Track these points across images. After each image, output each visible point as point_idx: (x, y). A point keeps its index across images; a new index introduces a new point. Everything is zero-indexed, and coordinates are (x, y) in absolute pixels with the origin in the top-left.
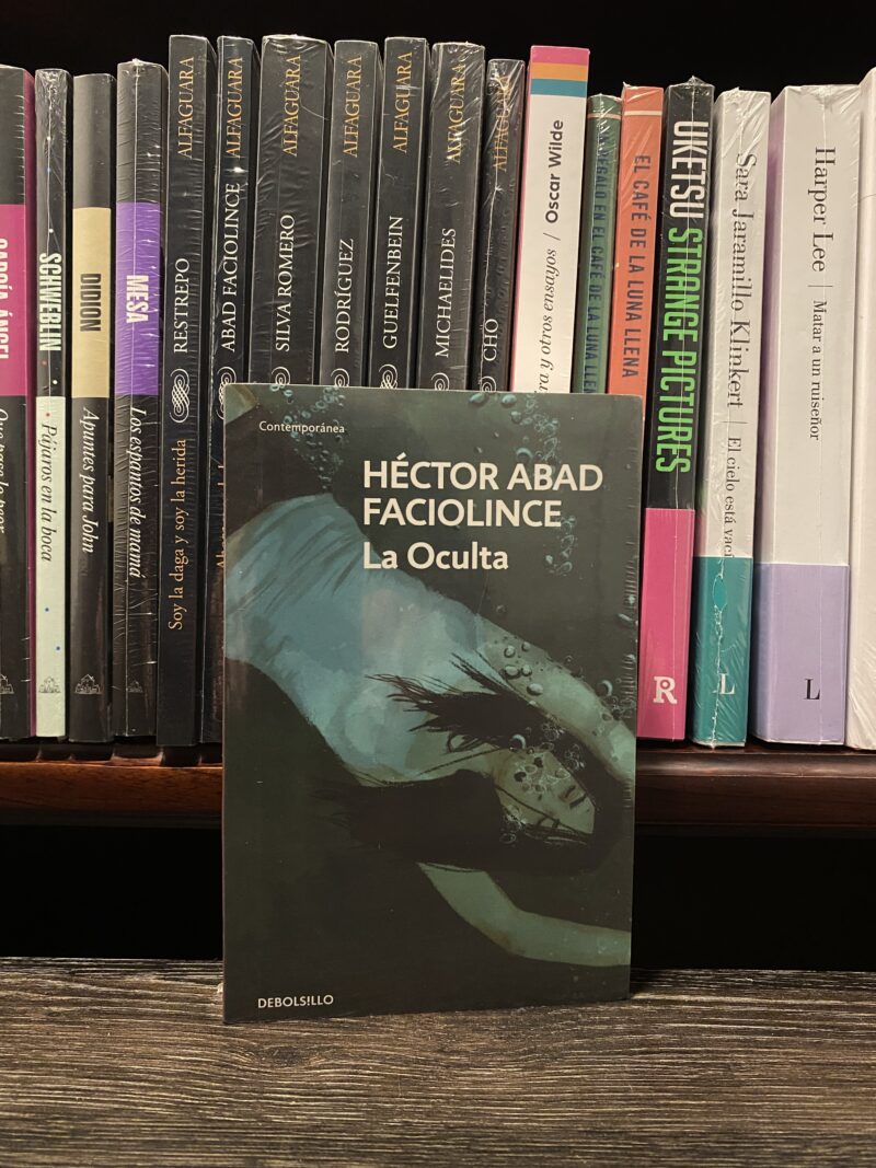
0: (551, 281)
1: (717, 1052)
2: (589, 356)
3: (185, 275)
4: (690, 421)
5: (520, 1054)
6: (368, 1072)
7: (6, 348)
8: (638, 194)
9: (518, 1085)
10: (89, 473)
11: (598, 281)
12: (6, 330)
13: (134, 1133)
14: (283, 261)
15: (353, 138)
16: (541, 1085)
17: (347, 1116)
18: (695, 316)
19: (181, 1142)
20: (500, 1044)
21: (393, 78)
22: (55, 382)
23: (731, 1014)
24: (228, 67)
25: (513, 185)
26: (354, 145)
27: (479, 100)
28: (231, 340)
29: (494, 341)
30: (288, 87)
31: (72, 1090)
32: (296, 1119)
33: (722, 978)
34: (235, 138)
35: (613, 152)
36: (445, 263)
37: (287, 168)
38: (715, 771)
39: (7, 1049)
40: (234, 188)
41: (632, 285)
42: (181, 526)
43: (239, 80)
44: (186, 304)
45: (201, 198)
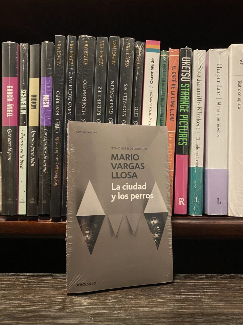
0: (151, 98)
2: (161, 116)
4: (187, 132)
5: (147, 295)
6: (108, 300)
7: (12, 114)
8: (173, 75)
9: (147, 303)
10: (33, 146)
11: (164, 97)
12: (12, 109)
13: (49, 316)
14: (84, 92)
15: (102, 61)
16: (152, 303)
18: (188, 106)
19: (61, 318)
20: (141, 293)
21: (112, 47)
22: (24, 122)
23: (200, 285)
24: (70, 43)
25: (142, 73)
26: (102, 63)
27: (133, 52)
28: (70, 112)
29: (137, 112)
30: (85, 48)
31: (32, 306)
32: (90, 312)
33: (197, 276)
34: (71, 61)
35: (167, 65)
36: (125, 93)
37: (85, 68)
38: (194, 222)
39: (13, 296)
40: (71, 73)
41: (172, 98)
42: (57, 159)
43: (73, 46)
44: (59, 103)
45: (63, 76)
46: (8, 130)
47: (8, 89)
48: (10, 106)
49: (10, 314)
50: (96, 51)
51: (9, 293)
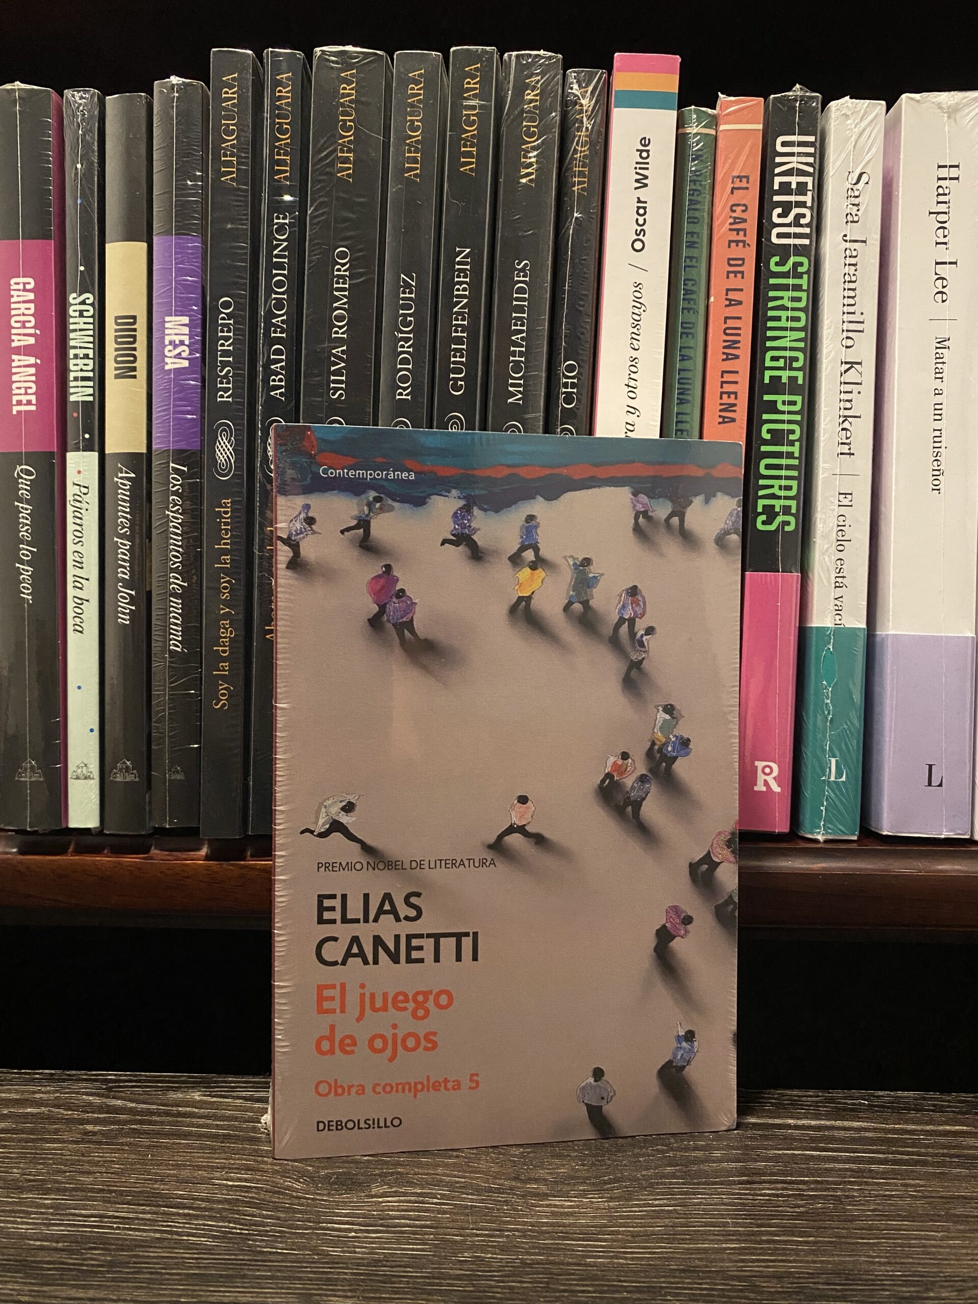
0: (637, 318)
1: (827, 1182)
2: (681, 402)
3: (229, 316)
4: (795, 473)
5: (605, 1183)
6: (435, 1200)
7: (33, 399)
8: (735, 218)
9: (602, 1217)
10: (124, 536)
11: (690, 317)
12: (33, 378)
13: (177, 1266)
14: (339, 299)
15: (415, 161)
16: (628, 1217)
17: (413, 1250)
18: (800, 355)
19: (227, 1276)
20: (583, 1171)
21: (459, 93)
22: (87, 436)
24: (278, 83)
25: (595, 210)
26: (416, 169)
27: (555, 116)
28: (281, 387)
29: (573, 385)
30: (343, 105)
31: (109, 1217)
32: (355, 1252)
33: (832, 1100)
34: (283, 163)
35: (707, 171)
36: (517, 299)
37: (342, 195)
38: (824, 869)
39: (38, 1172)
40: (283, 219)
41: (728, 321)
42: (226, 595)
43: (288, 98)
44: (231, 348)
45: (247, 229)
46: (19, 468)
47: (13, 293)
48: (25, 366)
49: (11, 1251)
50: (388, 118)
51: (22, 1156)
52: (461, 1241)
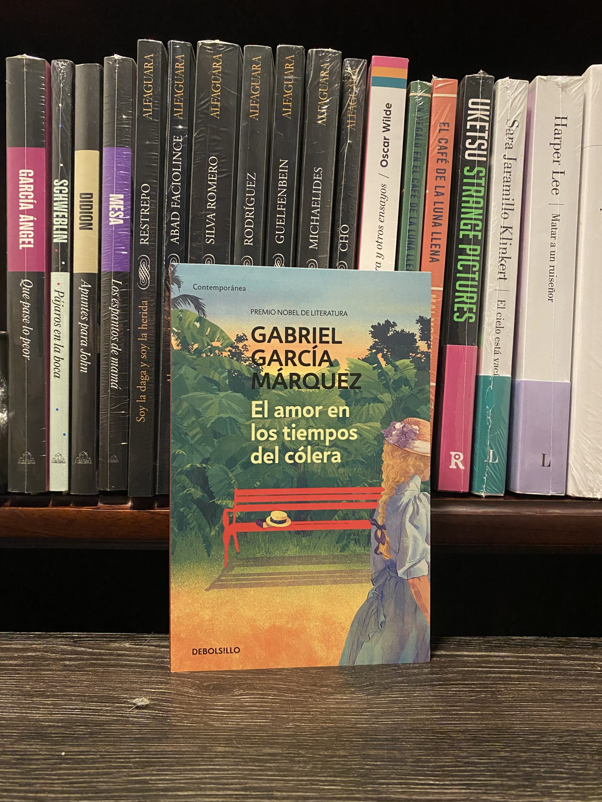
1: (487, 684)
2: (409, 249)
3: (147, 195)
4: (475, 290)
5: (364, 687)
6: (270, 697)
7: (32, 241)
8: (441, 146)
9: (364, 704)
10: (83, 322)
11: (415, 200)
12: (32, 229)
14: (211, 186)
15: (255, 108)
16: (378, 704)
17: (260, 722)
18: (480, 223)
21: (282, 71)
22: (63, 263)
24: (175, 61)
25: (359, 139)
26: (256, 113)
27: (337, 86)
28: (177, 236)
29: (346, 239)
30: (214, 74)
32: (228, 724)
33: (488, 642)
34: (179, 107)
35: (426, 118)
36: (315, 190)
37: (213, 126)
38: (484, 512)
39: (40, 686)
40: (179, 139)
41: (436, 204)
42: (144, 356)
43: (182, 69)
44: (148, 213)
45: (158, 145)
46: (23, 281)
47: (20, 178)
48: (27, 221)
49: (32, 728)
50: (240, 82)
51: (29, 679)
52: (286, 718)
